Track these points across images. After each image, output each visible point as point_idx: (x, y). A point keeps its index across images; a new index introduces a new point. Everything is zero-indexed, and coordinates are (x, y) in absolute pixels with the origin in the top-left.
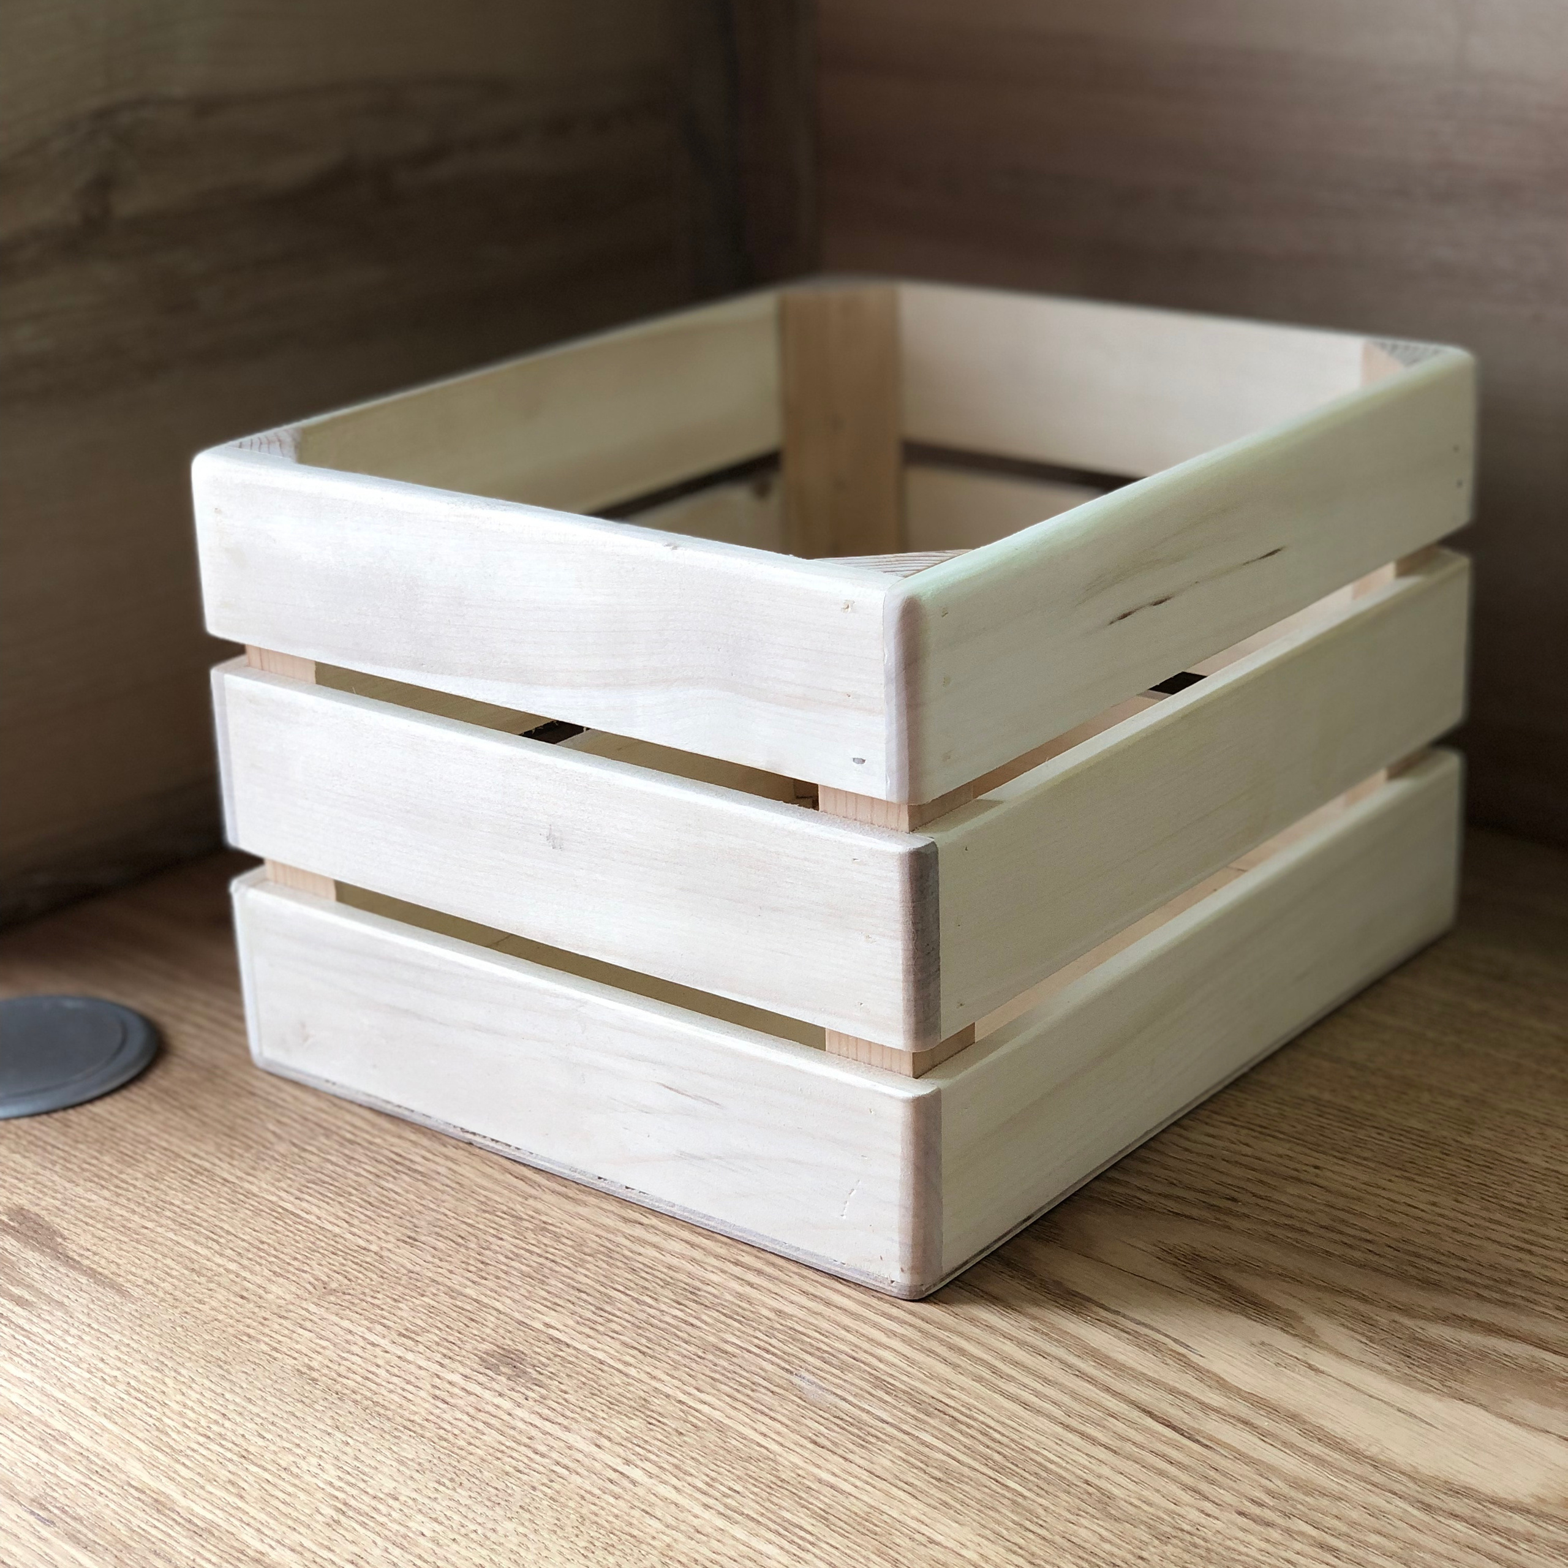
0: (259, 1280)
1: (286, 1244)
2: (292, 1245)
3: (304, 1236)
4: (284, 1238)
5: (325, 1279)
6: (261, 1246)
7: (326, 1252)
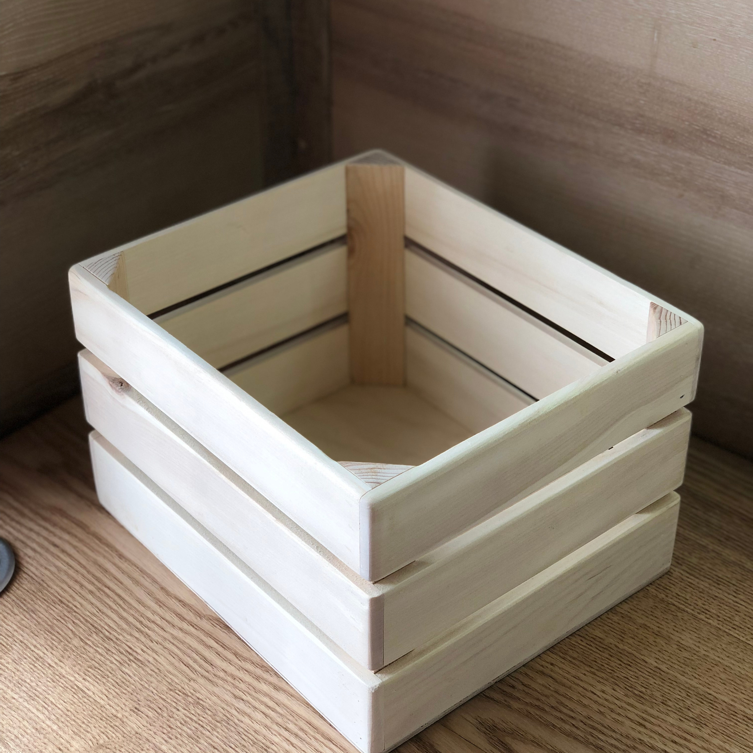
0: (67, 737)
1: (79, 712)
5: (98, 737)
7: (97, 718)
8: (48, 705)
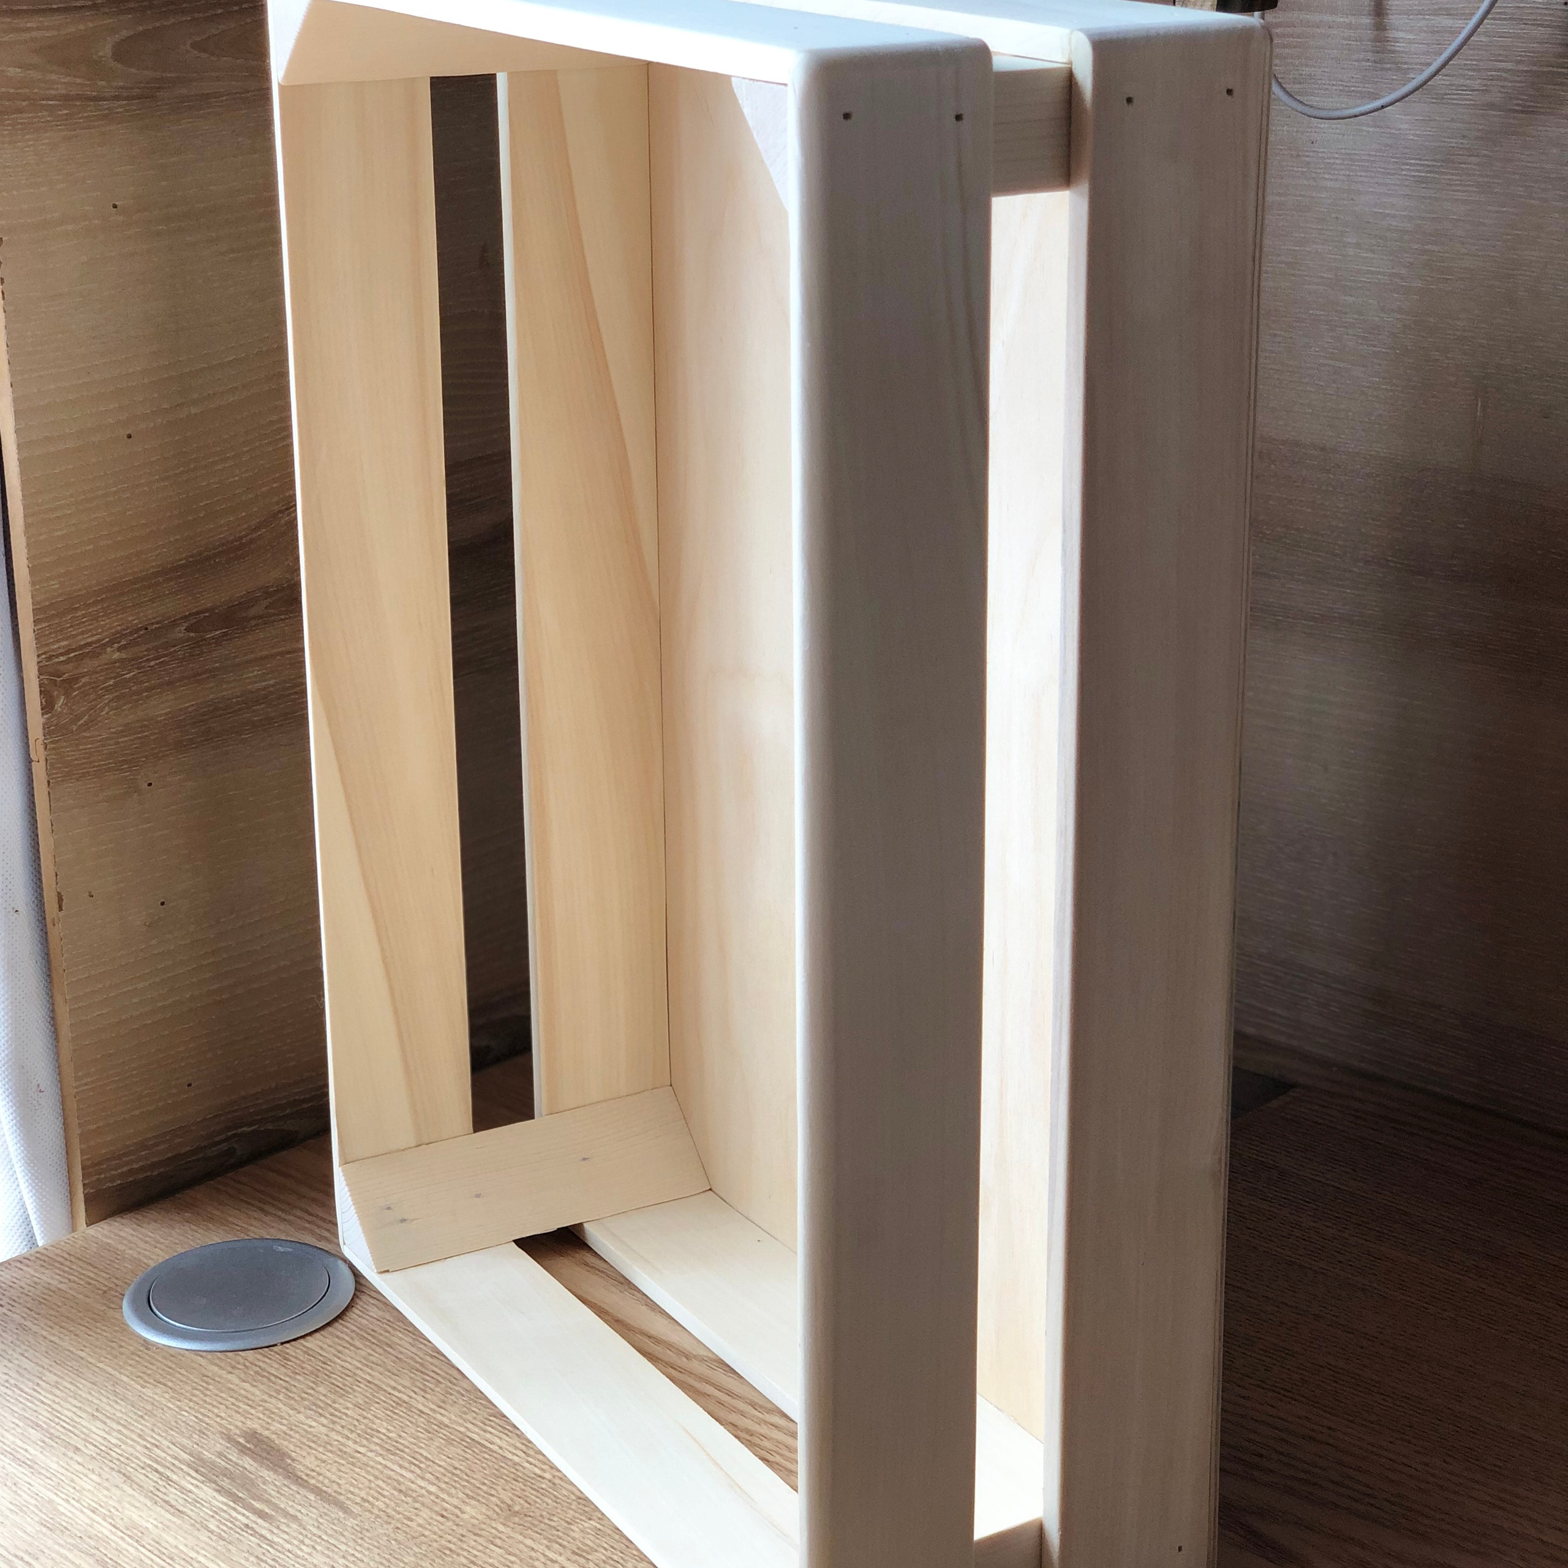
0: (455, 1502)
1: (475, 1470)
2: (480, 1472)
3: (489, 1463)
4: (473, 1465)
5: (510, 1502)
6: (454, 1471)
7: (508, 1479)
8: (421, 1462)
